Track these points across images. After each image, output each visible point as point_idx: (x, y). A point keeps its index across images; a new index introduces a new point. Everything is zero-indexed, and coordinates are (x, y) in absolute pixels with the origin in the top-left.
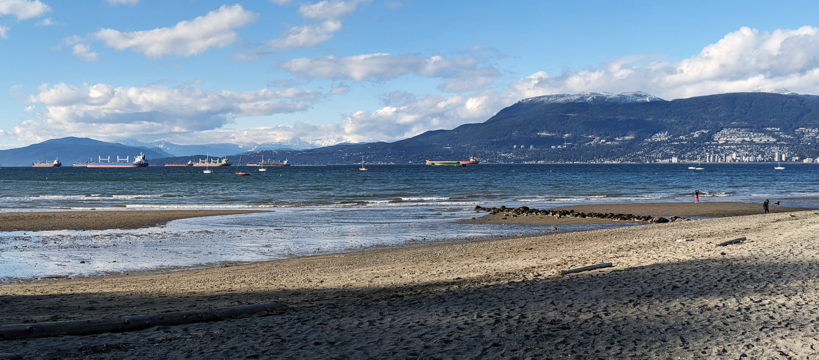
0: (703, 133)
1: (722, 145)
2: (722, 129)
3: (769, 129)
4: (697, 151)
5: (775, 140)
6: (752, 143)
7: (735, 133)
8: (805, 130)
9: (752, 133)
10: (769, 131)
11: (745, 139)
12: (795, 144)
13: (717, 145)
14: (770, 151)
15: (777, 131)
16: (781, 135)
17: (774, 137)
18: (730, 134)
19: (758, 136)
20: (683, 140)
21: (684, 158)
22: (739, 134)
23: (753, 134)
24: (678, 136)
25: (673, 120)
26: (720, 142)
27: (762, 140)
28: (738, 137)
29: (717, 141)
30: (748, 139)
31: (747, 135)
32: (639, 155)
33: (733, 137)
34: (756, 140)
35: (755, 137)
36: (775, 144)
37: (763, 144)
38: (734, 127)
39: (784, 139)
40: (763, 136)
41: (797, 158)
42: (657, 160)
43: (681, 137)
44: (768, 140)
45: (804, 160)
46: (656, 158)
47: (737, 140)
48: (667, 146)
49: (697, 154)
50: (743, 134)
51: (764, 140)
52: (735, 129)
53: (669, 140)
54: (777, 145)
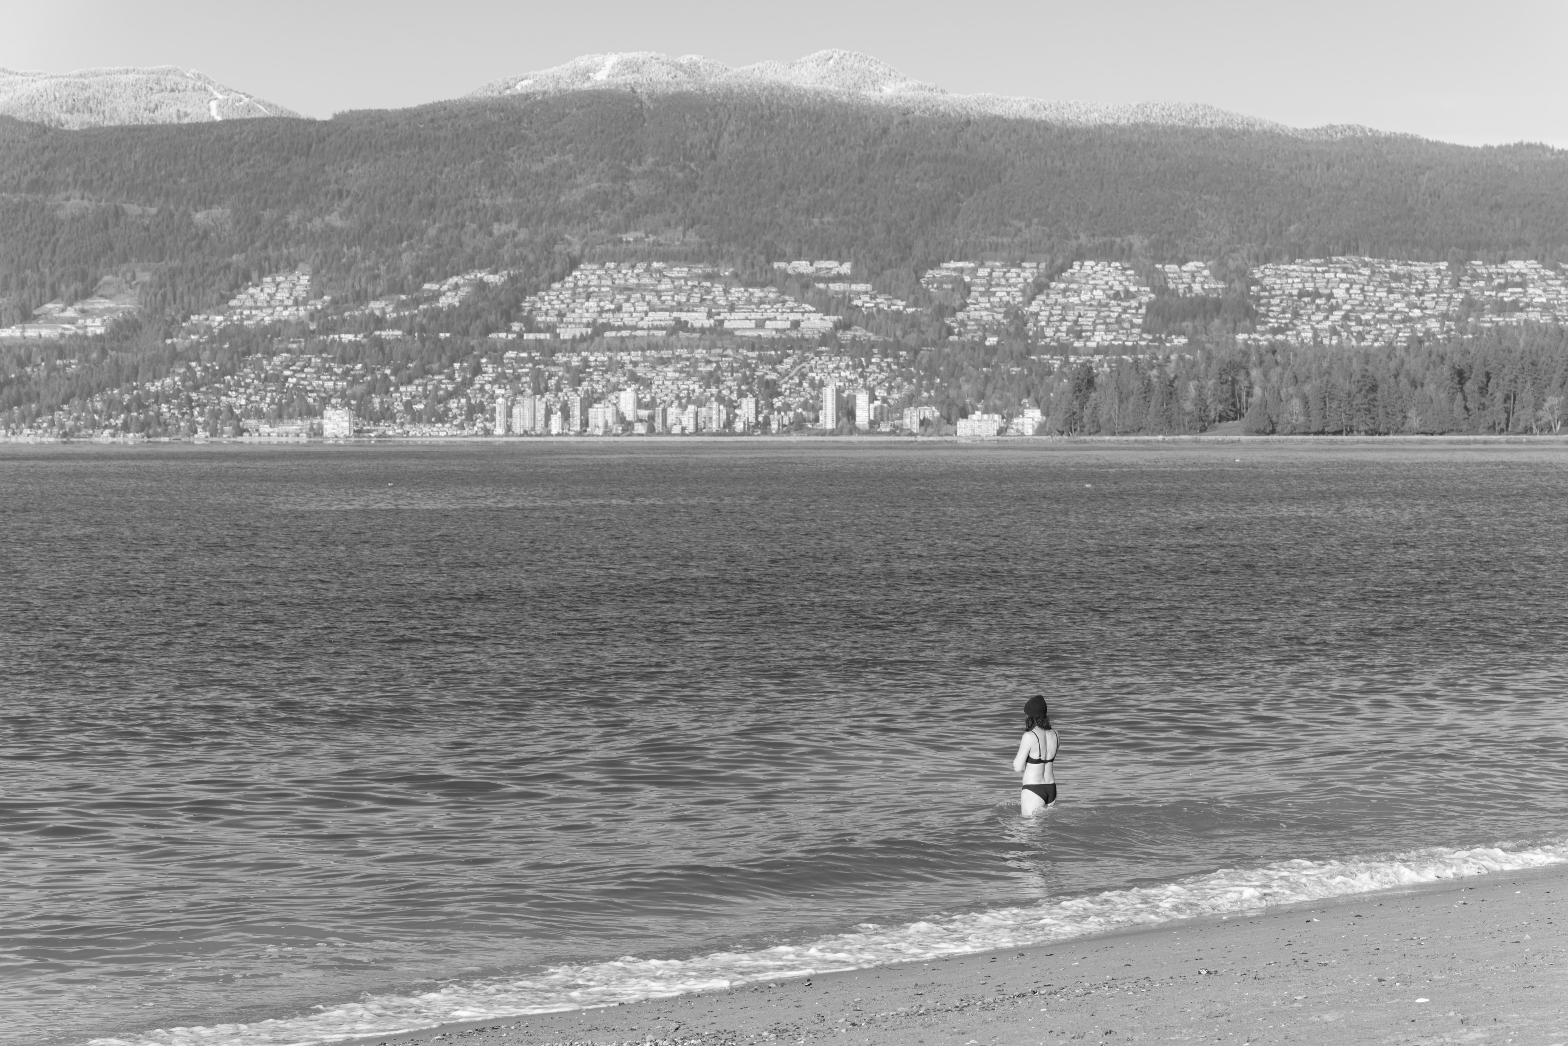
0: (482, 286)
1: (574, 345)
2: (574, 264)
3: (803, 266)
4: (451, 378)
5: (828, 322)
7: (639, 287)
8: (974, 271)
9: (718, 289)
10: (801, 275)
11: (684, 316)
12: (924, 343)
13: (549, 351)
14: (803, 376)
15: (839, 278)
16: (858, 294)
17: (825, 305)
18: (618, 289)
19: (749, 302)
20: (380, 322)
21: (387, 415)
22: (659, 294)
23: (726, 292)
24: (361, 298)
25: (335, 220)
26: (566, 334)
27: (769, 324)
28: (653, 309)
29: (550, 328)
30: (698, 319)
31: (696, 299)
32: (160, 397)
33: (627, 307)
34: (740, 322)
35: (732, 308)
36: (826, 340)
37: (772, 343)
38: (632, 256)
39: (869, 320)
40: (773, 303)
41: (931, 412)
42: (251, 423)
43: (376, 306)
44: (796, 324)
45: (961, 423)
46: (247, 415)
47: (645, 323)
48: (302, 352)
49: (450, 395)
50: (678, 290)
51: (779, 320)
52: (640, 268)
53: (312, 317)
54: (839, 349)
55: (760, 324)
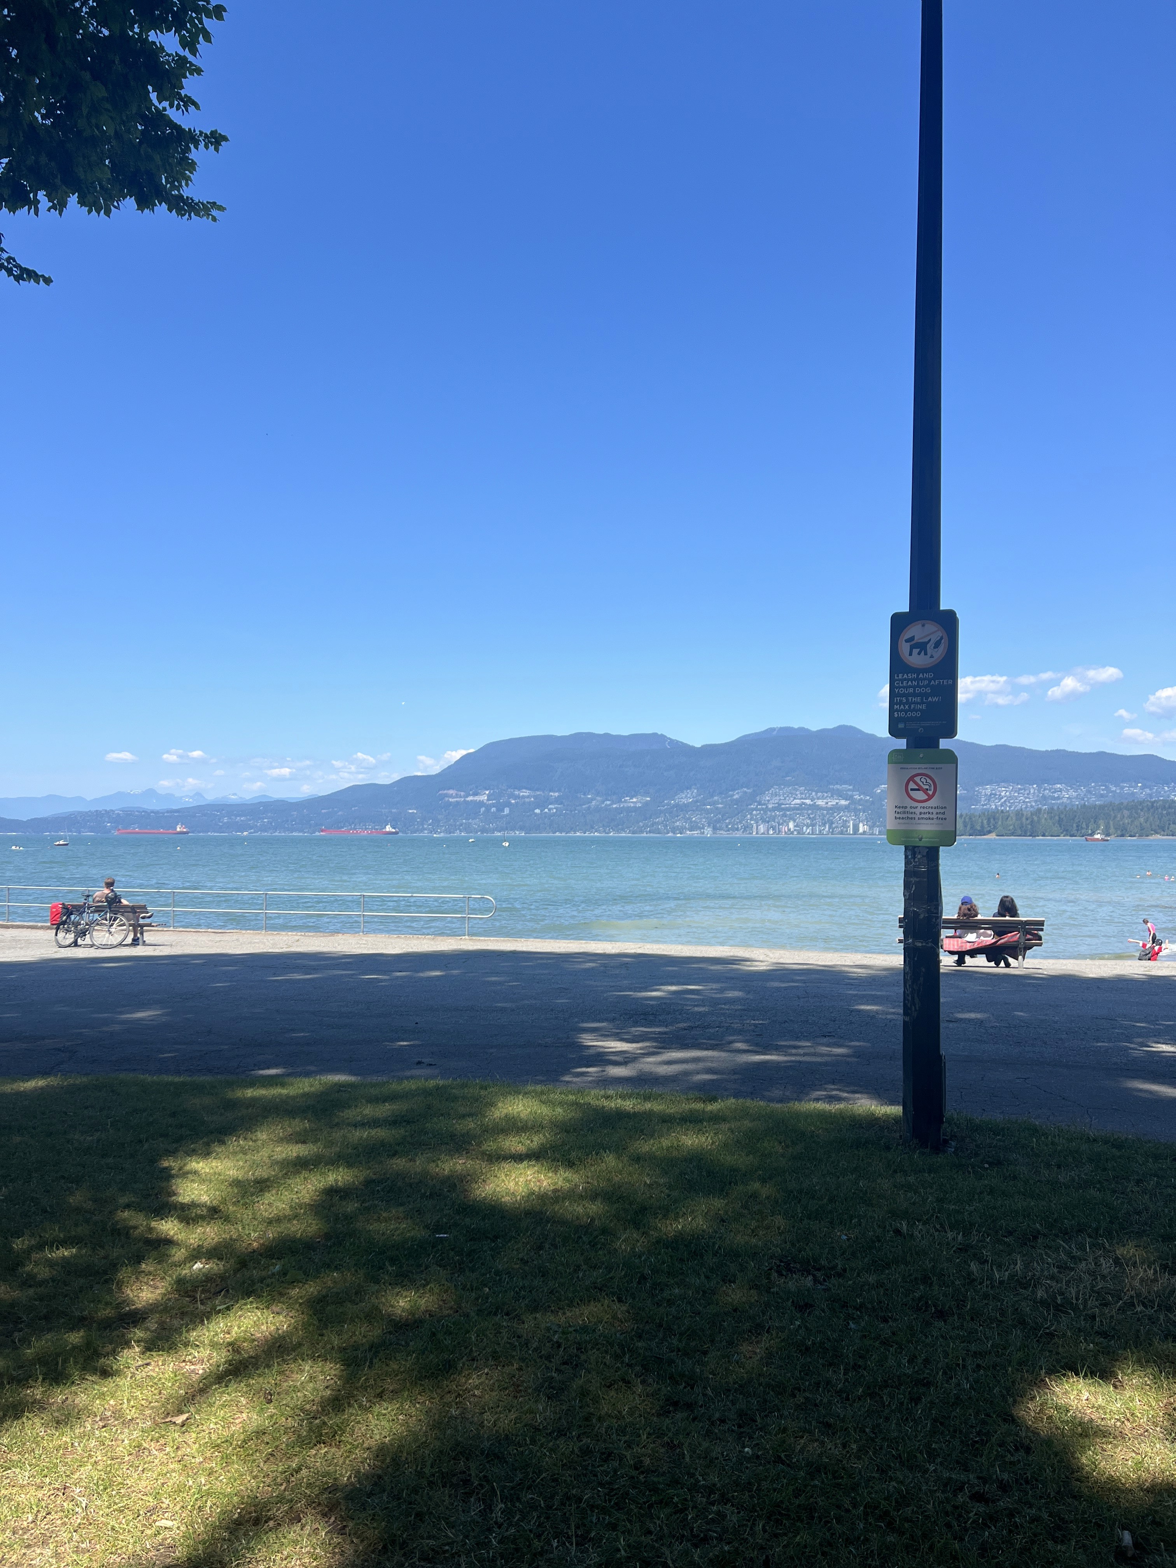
0: (746, 792)
1: (773, 809)
2: (772, 786)
3: (838, 787)
4: (738, 818)
5: (847, 803)
6: (815, 807)
7: (790, 792)
9: (814, 793)
10: (838, 789)
11: (804, 801)
13: (766, 811)
14: (842, 818)
15: (849, 790)
16: (855, 795)
17: (845, 798)
18: (783, 793)
19: (823, 797)
20: (717, 803)
21: (722, 829)
22: (796, 794)
23: (817, 794)
24: (712, 796)
25: (703, 775)
26: (770, 806)
27: (829, 803)
28: (795, 799)
29: (765, 804)
30: (808, 801)
31: (807, 795)
32: (659, 824)
33: (787, 798)
34: (820, 803)
35: (818, 799)
36: (847, 808)
37: (831, 809)
38: (788, 784)
40: (830, 797)
42: (685, 831)
43: (715, 798)
44: (837, 803)
46: (683, 829)
47: (793, 803)
48: (696, 811)
49: (739, 823)
50: (802, 793)
51: (832, 802)
52: (790, 787)
53: (698, 801)
54: (850, 810)
55: (827, 803)
